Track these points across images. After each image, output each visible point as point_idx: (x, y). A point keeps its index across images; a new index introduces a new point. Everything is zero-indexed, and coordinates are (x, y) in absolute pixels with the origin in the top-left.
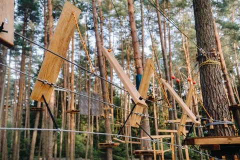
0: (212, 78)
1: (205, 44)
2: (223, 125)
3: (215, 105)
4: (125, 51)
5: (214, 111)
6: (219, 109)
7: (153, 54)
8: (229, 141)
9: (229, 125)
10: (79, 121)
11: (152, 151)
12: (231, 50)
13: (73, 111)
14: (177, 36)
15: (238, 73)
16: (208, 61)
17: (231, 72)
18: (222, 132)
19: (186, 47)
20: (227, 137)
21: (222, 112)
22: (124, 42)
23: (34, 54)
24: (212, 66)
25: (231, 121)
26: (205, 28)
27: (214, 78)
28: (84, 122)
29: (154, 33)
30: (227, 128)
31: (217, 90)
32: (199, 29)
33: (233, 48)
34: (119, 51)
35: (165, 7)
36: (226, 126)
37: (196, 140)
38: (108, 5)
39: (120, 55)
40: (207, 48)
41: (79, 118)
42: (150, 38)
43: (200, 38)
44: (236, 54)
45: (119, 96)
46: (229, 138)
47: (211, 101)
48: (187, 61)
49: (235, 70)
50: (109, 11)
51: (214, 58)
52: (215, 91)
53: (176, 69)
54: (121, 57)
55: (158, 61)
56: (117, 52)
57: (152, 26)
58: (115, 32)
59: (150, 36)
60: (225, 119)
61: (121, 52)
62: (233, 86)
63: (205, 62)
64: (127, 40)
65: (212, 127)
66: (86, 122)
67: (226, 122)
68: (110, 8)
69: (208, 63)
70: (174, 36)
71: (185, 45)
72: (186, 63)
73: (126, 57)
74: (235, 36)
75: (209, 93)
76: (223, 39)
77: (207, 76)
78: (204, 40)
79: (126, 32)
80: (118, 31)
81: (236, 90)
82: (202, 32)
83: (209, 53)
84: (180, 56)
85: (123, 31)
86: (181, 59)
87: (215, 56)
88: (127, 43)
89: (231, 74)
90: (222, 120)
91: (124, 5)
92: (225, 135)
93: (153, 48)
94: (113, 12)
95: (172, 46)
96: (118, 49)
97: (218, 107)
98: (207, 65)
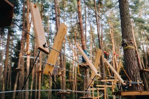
0: (131, 57)
1: (127, 36)
2: (137, 84)
3: (132, 72)
4: (73, 33)
5: (131, 76)
6: (135, 75)
7: (91, 36)
8: (141, 93)
9: (140, 84)
10: (43, 78)
11: (92, 97)
12: (140, 35)
13: (40, 71)
14: (106, 25)
15: (143, 49)
16: (128, 47)
17: (139, 48)
18: (136, 88)
19: (112, 32)
20: (139, 91)
21: (136, 77)
22: (73, 28)
23: (15, 34)
24: (131, 50)
25: (141, 82)
26: (127, 27)
27: (131, 56)
28: (46, 78)
29: (92, 23)
30: (139, 86)
31: (133, 63)
32: (123, 27)
33: (140, 34)
34: (69, 33)
35: (99, 7)
36: (139, 85)
37: (122, 93)
38: (64, 5)
39: (70, 36)
40: (128, 39)
41: (43, 76)
42: (89, 26)
43: (124, 32)
44: (142, 37)
45: (68, 62)
46: (140, 92)
47: (130, 70)
48: (113, 41)
49: (141, 47)
50: (64, 9)
51: (132, 45)
52: (132, 64)
53: (105, 46)
54: (71, 37)
55: (94, 40)
56: (68, 34)
57: (91, 18)
58: (67, 21)
59: (89, 24)
60: (138, 81)
61: (71, 34)
62: (140, 57)
63: (127, 47)
64: (75, 27)
65: (131, 85)
66: (47, 78)
67: (139, 82)
68: (65, 7)
69: (129, 47)
70: (104, 25)
71: (111, 31)
72: (112, 42)
73: (74, 37)
74: (142, 27)
75: (129, 65)
76: (135, 28)
77: (128, 55)
78: (126, 34)
79: (74, 22)
80: (69, 21)
81: (142, 59)
82: (125, 29)
83: (129, 42)
84: (108, 37)
85: (72, 21)
86: (108, 39)
87: (132, 44)
88: (75, 29)
89: (139, 49)
90: (136, 81)
91: (73, 5)
92: (138, 90)
93: (91, 32)
94: (66, 9)
95: (103, 31)
96: (69, 32)
97: (134, 74)
98: (128, 49)
